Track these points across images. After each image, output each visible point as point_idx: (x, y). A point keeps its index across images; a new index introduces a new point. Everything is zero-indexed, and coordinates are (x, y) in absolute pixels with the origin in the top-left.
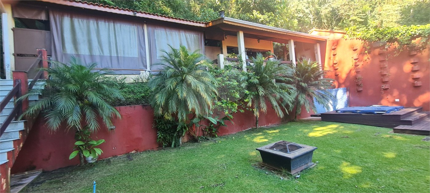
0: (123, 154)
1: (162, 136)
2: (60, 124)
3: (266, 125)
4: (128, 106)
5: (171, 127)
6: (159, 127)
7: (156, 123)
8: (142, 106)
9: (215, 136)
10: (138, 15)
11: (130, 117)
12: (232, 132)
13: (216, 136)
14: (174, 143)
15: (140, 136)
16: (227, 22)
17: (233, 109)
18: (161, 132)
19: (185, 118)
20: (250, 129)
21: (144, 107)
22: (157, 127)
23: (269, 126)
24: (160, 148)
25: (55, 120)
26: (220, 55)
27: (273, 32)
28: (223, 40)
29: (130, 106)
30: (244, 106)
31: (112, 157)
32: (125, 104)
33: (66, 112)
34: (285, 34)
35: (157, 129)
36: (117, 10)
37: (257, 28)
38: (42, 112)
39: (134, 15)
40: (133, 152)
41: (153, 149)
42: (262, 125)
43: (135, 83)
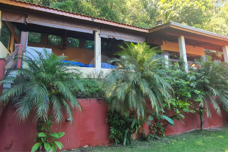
0: (77, 148)
1: (115, 131)
2: (28, 113)
3: (208, 128)
4: (85, 99)
5: (124, 123)
6: (113, 122)
7: (109, 118)
8: (97, 99)
9: (162, 135)
10: (96, 21)
11: (85, 110)
12: (177, 132)
13: (164, 135)
14: (126, 140)
15: (93, 130)
16: (173, 27)
17: (184, 108)
18: (113, 128)
19: (143, 115)
20: (194, 131)
21: (99, 101)
22: (110, 123)
23: (211, 128)
24: (111, 144)
25: (24, 108)
26: (165, 56)
27: (212, 38)
28: (161, 45)
29: (87, 99)
30: (193, 106)
31: (66, 150)
32: (82, 97)
33: (38, 101)
34: (223, 39)
35: (109, 125)
36: (80, 16)
37: (198, 33)
38: (12, 99)
39: (92, 21)
40: (85, 147)
41: (104, 144)
42: (205, 127)
43: (87, 79)
